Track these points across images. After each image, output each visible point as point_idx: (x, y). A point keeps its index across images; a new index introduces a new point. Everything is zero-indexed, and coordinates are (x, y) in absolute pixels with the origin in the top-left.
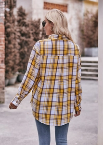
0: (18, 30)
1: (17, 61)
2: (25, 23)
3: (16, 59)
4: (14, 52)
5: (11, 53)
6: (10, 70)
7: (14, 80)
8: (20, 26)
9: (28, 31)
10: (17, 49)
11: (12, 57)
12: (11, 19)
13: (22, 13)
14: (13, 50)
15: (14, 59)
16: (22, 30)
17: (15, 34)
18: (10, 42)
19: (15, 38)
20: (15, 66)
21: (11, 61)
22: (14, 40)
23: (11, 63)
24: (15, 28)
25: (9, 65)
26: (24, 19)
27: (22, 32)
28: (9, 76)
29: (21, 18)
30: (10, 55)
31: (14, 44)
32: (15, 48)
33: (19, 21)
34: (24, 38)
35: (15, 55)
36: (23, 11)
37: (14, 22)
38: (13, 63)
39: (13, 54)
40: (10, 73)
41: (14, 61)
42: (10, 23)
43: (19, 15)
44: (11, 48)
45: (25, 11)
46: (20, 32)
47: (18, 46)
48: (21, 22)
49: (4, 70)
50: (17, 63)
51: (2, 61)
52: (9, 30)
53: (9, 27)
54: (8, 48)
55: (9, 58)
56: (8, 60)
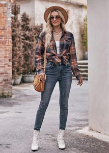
0: (22, 34)
1: (22, 63)
2: (28, 27)
3: (21, 61)
4: (18, 54)
5: (16, 55)
6: (16, 70)
7: (19, 80)
8: (24, 30)
9: (31, 35)
10: (22, 52)
11: (17, 58)
12: (16, 23)
13: (25, 19)
14: (18, 52)
16: (26, 34)
17: (19, 37)
18: (15, 45)
19: (19, 41)
20: (20, 67)
21: (16, 63)
22: (19, 43)
24: (19, 33)
26: (27, 24)
27: (26, 36)
29: (25, 23)
30: (15, 57)
31: (19, 47)
32: (19, 50)
33: (23, 26)
34: (28, 42)
35: (20, 57)
37: (18, 26)
38: (18, 64)
39: (18, 56)
40: (15, 73)
41: (19, 62)
42: (15, 27)
43: (23, 21)
44: (16, 50)
45: (28, 16)
46: (24, 36)
47: (21, 48)
49: (11, 68)
50: (21, 65)
51: (10, 60)
52: (14, 34)
53: (14, 31)
54: (13, 51)
55: (14, 59)
56: (14, 61)
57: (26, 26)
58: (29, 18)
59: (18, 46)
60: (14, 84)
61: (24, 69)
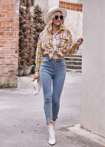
0: (34, 26)
1: (32, 54)
3: (31, 52)
5: (26, 46)
6: (25, 61)
7: (29, 71)
8: (35, 23)
10: (33, 44)
11: (27, 50)
12: (27, 16)
13: (38, 12)
14: (28, 44)
15: (29, 52)
16: (37, 26)
17: (30, 29)
18: (25, 37)
19: (30, 33)
20: (30, 58)
21: (26, 54)
22: (29, 35)
23: (26, 55)
24: (31, 24)
26: (39, 16)
27: (38, 28)
28: (24, 67)
29: (37, 15)
30: (25, 48)
31: (30, 39)
32: (30, 42)
33: (35, 18)
35: (30, 48)
36: (39, 10)
37: (30, 19)
38: (28, 55)
39: (28, 47)
40: (25, 64)
41: (29, 54)
42: (26, 20)
43: (36, 13)
44: (26, 42)
46: (36, 28)
47: (32, 40)
49: (17, 59)
50: (31, 56)
51: (16, 51)
52: (25, 25)
53: (25, 23)
54: (24, 42)
55: (24, 51)
56: (24, 52)
57: (38, 18)
58: (42, 10)
59: (28, 37)
60: (24, 75)
61: (34, 60)
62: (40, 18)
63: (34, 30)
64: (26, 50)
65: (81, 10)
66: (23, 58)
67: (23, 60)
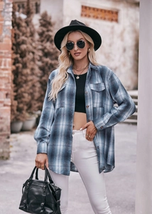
0: (40, 47)
1: (37, 95)
2: (50, 36)
3: (35, 91)
4: (31, 80)
5: (26, 82)
6: (25, 108)
7: (31, 124)
8: (42, 41)
9: (54, 49)
10: (38, 76)
11: (28, 88)
12: (28, 30)
13: (46, 23)
14: (30, 78)
15: (31, 91)
16: (45, 48)
17: (33, 53)
18: (25, 66)
19: (33, 60)
20: (34, 102)
21: (26, 95)
22: (32, 63)
23: (27, 98)
24: (34, 45)
25: (24, 100)
26: (48, 31)
27: (46, 51)
28: (24, 117)
29: (45, 29)
30: (24, 85)
31: (32, 69)
32: (33, 74)
33: (41, 34)
34: (48, 60)
35: (34, 86)
36: (48, 20)
37: (32, 35)
38: (30, 97)
39: (30, 83)
40: (24, 112)
41: (31, 94)
42: (26, 37)
43: (42, 25)
44: (26, 75)
45: (50, 18)
46: (43, 50)
47: (37, 71)
48: (44, 36)
50: (36, 98)
51: (7, 95)
52: (23, 47)
53: (24, 42)
54: (22, 75)
55: (23, 89)
56: (22, 92)
57: (46, 33)
58: (52, 21)
59: (30, 67)
60: (23, 130)
61: (40, 104)
62: (50, 33)
63: (40, 53)
64: (26, 88)
65: (117, 21)
66: (22, 102)
67: (21, 105)
